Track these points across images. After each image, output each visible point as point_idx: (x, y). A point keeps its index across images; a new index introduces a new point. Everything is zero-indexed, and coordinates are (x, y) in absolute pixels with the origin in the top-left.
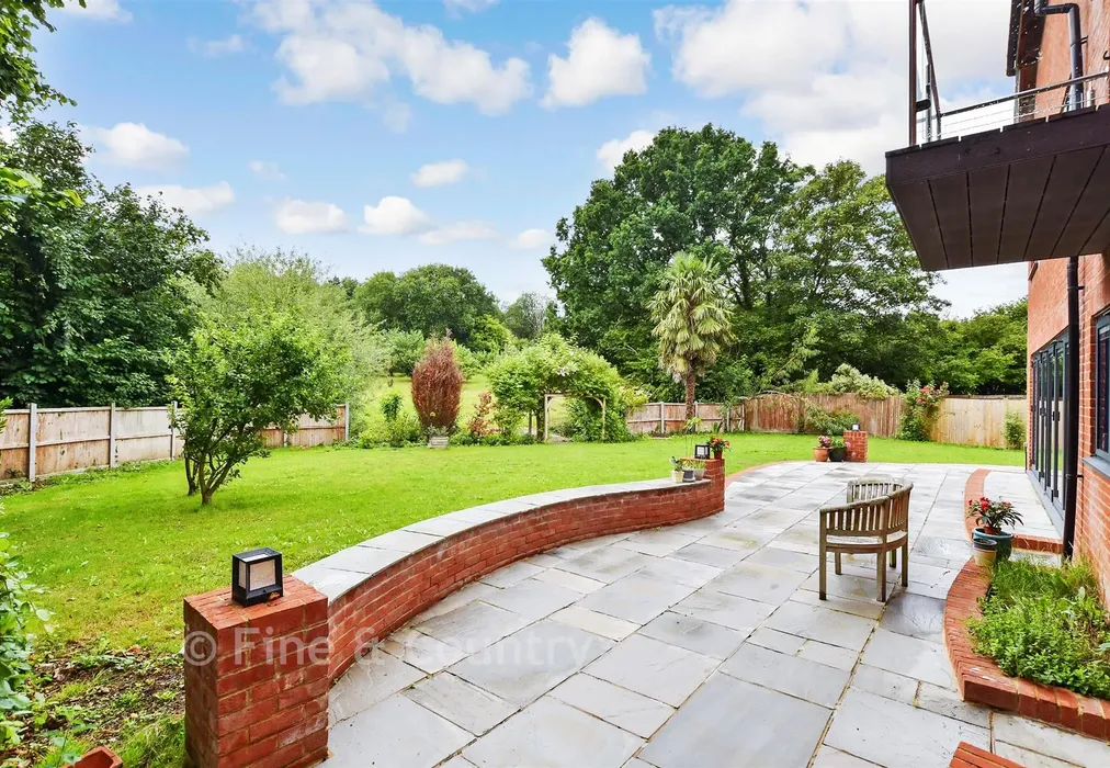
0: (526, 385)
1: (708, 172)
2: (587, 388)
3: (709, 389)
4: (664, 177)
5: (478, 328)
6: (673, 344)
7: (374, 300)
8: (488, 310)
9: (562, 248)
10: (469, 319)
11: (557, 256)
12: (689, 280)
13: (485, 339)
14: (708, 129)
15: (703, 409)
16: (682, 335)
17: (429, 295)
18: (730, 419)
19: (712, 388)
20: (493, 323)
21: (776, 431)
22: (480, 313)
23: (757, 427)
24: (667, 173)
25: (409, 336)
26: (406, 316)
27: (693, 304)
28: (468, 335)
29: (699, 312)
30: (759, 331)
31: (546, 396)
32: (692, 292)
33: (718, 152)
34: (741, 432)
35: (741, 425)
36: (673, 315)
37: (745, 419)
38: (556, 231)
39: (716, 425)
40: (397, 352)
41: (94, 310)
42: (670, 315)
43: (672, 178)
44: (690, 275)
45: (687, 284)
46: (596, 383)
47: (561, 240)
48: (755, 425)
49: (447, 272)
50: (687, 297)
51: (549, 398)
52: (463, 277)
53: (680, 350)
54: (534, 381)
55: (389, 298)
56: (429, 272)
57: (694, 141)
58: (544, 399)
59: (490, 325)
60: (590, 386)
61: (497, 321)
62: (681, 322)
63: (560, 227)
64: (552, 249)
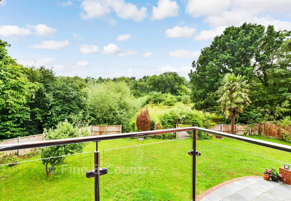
0: (169, 122)
1: (242, 41)
2: (190, 122)
3: (244, 118)
4: (226, 45)
5: (179, 89)
6: (225, 105)
7: (151, 82)
8: (182, 83)
9: (194, 70)
10: (176, 86)
11: (193, 73)
12: (231, 83)
13: (181, 92)
14: (244, 25)
15: (239, 127)
16: (229, 102)
17: (165, 80)
18: (252, 131)
19: (246, 118)
20: (184, 87)
21: (272, 137)
22: (179, 84)
23: (264, 134)
24: (227, 43)
25: (158, 93)
26: (159, 86)
27: (232, 92)
28: (176, 91)
29: (235, 94)
30: (267, 96)
31: (177, 124)
32: (232, 87)
33: (247, 33)
34: (257, 136)
35: (257, 133)
36: (225, 96)
37: (259, 130)
38: (192, 65)
39: (245, 133)
40: (155, 98)
41: (58, 108)
42: (223, 96)
43: (229, 45)
44: (231, 81)
45: (230, 85)
46: (193, 121)
47: (193, 67)
48: (262, 133)
49: (170, 74)
50: (230, 89)
51: (177, 125)
52: (175, 75)
53: (227, 108)
54: (172, 120)
55: (155, 82)
56: (165, 74)
57: (238, 30)
58: (176, 126)
59: (182, 88)
60: (191, 121)
61: (185, 86)
62: (228, 98)
63: (193, 64)
64: (191, 70)
